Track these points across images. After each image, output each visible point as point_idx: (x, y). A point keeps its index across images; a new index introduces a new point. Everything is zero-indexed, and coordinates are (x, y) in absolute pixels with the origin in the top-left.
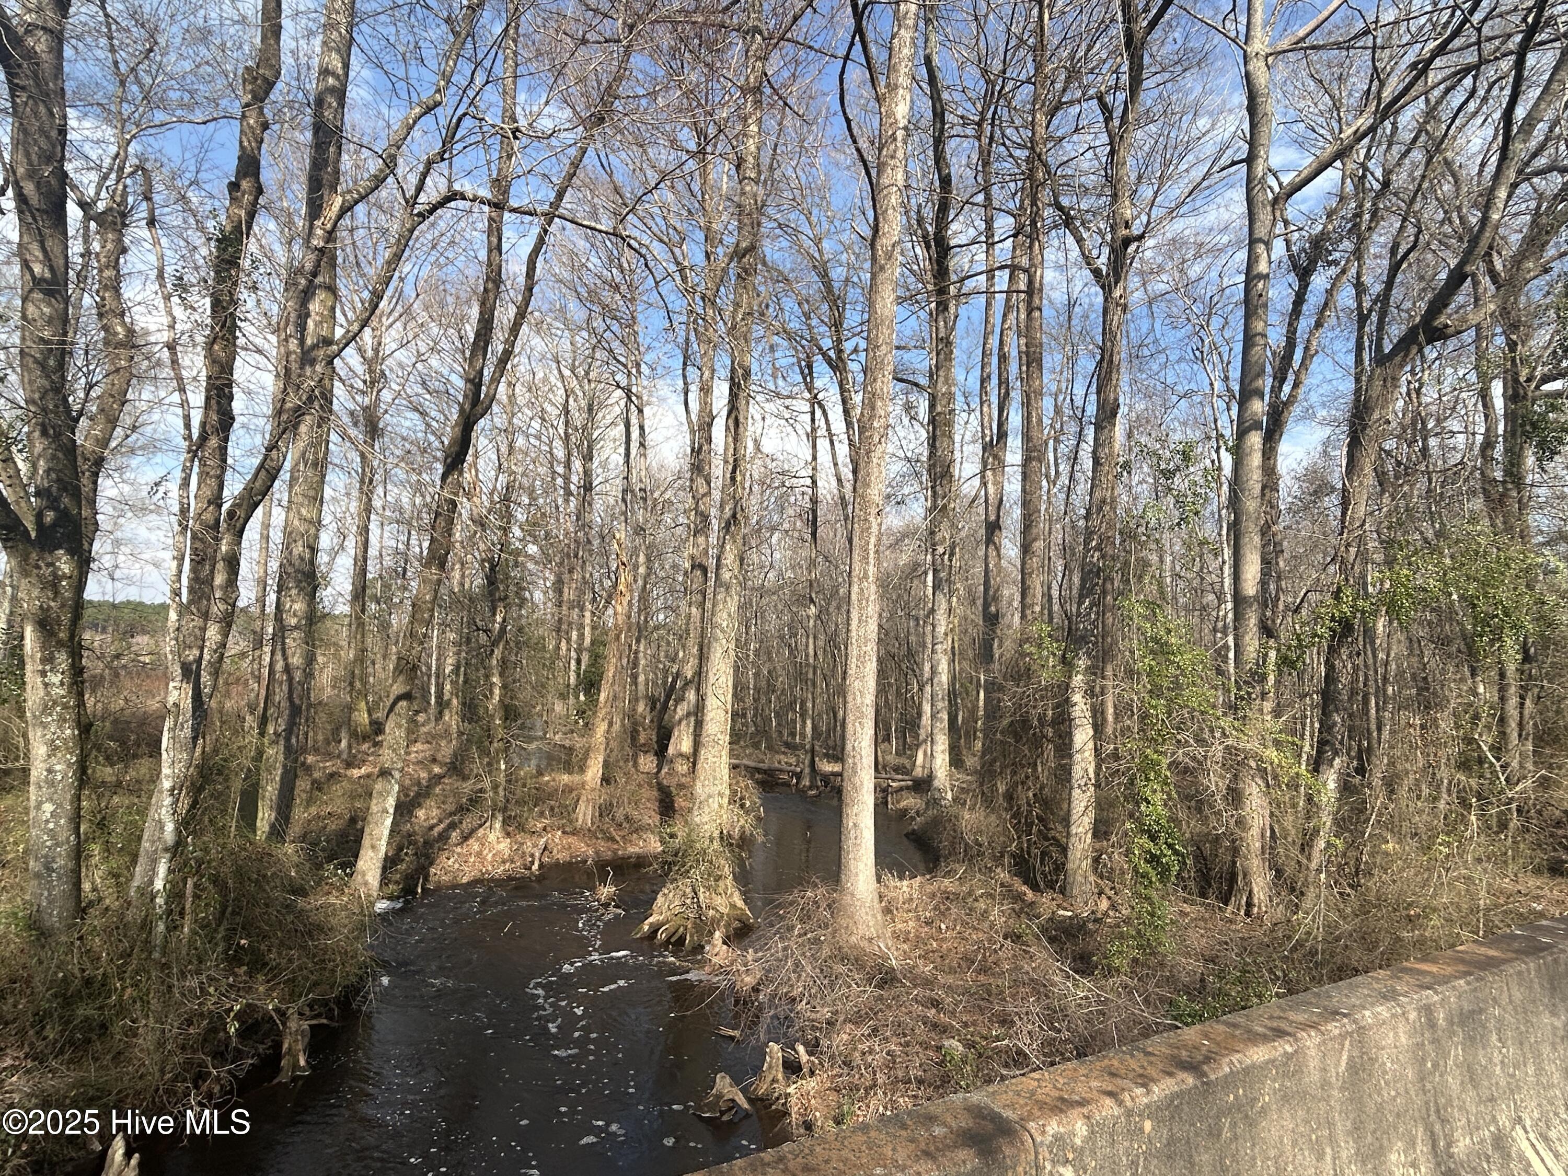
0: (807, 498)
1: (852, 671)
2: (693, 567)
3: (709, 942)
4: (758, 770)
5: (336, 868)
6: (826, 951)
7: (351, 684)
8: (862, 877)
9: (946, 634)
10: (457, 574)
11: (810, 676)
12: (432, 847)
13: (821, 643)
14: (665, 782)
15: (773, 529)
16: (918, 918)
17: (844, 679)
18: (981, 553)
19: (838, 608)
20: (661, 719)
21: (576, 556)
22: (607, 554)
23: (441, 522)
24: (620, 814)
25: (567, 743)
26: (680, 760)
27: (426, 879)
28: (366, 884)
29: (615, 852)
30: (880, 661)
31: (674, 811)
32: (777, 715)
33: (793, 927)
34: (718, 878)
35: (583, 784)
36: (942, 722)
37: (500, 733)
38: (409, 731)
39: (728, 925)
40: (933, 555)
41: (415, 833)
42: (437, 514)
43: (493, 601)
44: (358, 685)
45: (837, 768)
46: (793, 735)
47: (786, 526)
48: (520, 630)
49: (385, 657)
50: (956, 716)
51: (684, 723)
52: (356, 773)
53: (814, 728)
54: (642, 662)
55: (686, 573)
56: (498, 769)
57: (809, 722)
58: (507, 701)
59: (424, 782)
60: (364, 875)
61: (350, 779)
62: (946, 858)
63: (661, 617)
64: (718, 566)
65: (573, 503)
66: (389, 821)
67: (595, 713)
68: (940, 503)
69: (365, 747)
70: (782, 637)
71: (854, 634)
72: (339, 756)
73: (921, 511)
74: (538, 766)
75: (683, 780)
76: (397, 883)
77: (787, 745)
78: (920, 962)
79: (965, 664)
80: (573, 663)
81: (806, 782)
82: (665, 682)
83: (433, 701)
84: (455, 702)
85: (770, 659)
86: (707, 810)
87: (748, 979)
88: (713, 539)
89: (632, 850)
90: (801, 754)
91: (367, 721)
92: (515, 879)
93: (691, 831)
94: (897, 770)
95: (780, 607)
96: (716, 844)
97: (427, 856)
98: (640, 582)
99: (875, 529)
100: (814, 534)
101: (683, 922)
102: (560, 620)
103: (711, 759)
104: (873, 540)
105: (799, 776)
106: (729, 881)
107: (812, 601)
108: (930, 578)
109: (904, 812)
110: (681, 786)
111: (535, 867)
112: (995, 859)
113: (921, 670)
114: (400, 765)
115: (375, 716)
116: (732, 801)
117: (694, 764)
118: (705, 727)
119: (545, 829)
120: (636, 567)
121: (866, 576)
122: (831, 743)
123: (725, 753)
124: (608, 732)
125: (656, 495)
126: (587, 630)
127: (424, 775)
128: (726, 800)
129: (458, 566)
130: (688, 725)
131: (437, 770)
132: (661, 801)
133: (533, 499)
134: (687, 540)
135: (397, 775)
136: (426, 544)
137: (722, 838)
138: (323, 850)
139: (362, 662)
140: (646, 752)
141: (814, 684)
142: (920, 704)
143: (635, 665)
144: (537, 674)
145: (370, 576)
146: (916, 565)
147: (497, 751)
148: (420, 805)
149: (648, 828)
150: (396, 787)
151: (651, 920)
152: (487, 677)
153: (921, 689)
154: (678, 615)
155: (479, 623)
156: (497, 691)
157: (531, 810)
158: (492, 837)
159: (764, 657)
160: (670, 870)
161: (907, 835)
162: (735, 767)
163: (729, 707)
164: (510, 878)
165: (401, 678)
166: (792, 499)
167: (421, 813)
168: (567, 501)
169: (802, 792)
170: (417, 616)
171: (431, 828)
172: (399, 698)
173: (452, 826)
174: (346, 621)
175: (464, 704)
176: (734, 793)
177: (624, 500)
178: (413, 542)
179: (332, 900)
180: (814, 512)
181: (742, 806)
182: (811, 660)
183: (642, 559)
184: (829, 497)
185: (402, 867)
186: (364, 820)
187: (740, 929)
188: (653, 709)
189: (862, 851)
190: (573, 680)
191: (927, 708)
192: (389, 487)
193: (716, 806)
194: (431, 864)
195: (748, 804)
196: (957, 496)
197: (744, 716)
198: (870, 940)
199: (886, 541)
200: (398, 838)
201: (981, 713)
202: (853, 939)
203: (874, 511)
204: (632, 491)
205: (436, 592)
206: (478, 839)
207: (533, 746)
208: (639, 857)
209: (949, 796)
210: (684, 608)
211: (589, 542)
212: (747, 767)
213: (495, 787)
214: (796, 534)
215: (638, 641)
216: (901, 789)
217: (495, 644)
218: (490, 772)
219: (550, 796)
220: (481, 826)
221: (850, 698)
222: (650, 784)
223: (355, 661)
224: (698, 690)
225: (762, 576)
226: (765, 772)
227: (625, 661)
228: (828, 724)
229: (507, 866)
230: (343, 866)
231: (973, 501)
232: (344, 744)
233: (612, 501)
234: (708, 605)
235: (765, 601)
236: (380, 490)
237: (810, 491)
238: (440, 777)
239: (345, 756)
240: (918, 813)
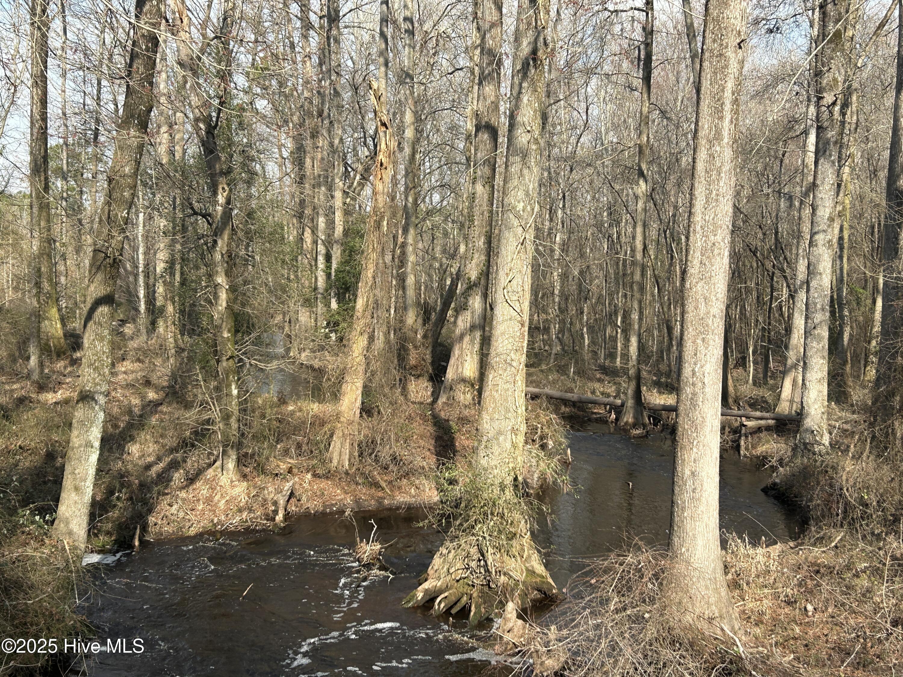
0: (638, 28)
1: (694, 270)
2: (478, 128)
3: (500, 615)
4: (565, 402)
5: (33, 514)
6: (651, 632)
7: (38, 285)
8: (700, 542)
9: (831, 219)
10: (164, 137)
11: (637, 277)
12: (150, 490)
13: (654, 234)
14: (442, 414)
15: (589, 72)
16: (776, 596)
17: (683, 280)
18: (889, 101)
19: (679, 184)
20: (437, 335)
21: (320, 114)
22: (361, 112)
23: (139, 65)
24: (385, 453)
25: (316, 364)
26: (462, 387)
27: (144, 529)
28: (70, 533)
29: (380, 500)
30: (735, 256)
31: (455, 452)
32: (591, 330)
33: (608, 600)
34: (512, 536)
35: (338, 416)
36: (820, 339)
37: (230, 349)
38: (114, 346)
39: (524, 595)
40: (818, 106)
41: (128, 473)
42: (133, 56)
43: (213, 176)
44: (46, 286)
45: (669, 400)
46: (612, 356)
47: (607, 68)
48: (250, 214)
49: (78, 250)
50: (841, 334)
51: (467, 339)
52: (50, 398)
53: (641, 347)
54: (412, 258)
55: (468, 137)
56: (229, 395)
57: (634, 340)
58: (237, 307)
59: (136, 411)
60: (67, 524)
61: (44, 405)
62: (818, 520)
63: (436, 197)
64: (512, 126)
65: (315, 40)
66: (94, 457)
67: (351, 325)
68: (831, 28)
69: (60, 365)
70: (599, 226)
71: (698, 218)
72: (28, 377)
73: (803, 42)
74: (280, 392)
75: (466, 412)
76: (108, 533)
77: (604, 370)
78: (777, 651)
79: (859, 262)
80: (321, 259)
81: (628, 418)
82: (441, 286)
83: (142, 307)
84: (170, 309)
85: (582, 255)
86: (496, 450)
87: (549, 662)
88: (505, 88)
89: (401, 498)
90: (623, 381)
91: (60, 333)
92: (255, 531)
93: (476, 476)
94: (754, 404)
95: (597, 183)
96: (509, 494)
97: (145, 502)
98: (407, 150)
99: (733, 67)
100: (647, 79)
101: (467, 589)
102: (302, 203)
103: (502, 386)
104: (730, 85)
105: (619, 410)
106: (527, 539)
107: (641, 174)
108: (812, 138)
109: (763, 460)
110: (463, 420)
111: (280, 517)
112: (885, 522)
113: (794, 270)
114: (104, 388)
115: (70, 326)
116: (529, 440)
117: (480, 392)
118: (494, 343)
119: (290, 471)
120: (401, 130)
121: (718, 136)
122: (663, 367)
123: (521, 379)
124: (368, 348)
125: (427, 27)
126: (338, 217)
127: (136, 401)
128: (521, 439)
129: (164, 129)
130: (472, 341)
131: (152, 395)
132: (437, 438)
133: (260, 32)
134: (470, 90)
135: (102, 399)
136: (121, 99)
137: (516, 486)
138: (16, 491)
139: (49, 256)
140: (418, 377)
141: (642, 289)
142: (790, 316)
143: (403, 262)
144: (274, 274)
145: (52, 142)
146: (793, 121)
147: (227, 373)
148: (132, 439)
149: (422, 472)
150: (101, 416)
151: (426, 585)
152: (210, 276)
153: (792, 296)
154: (458, 196)
155: (196, 205)
156: (223, 296)
157: (272, 447)
158: (224, 480)
159: (573, 253)
160: (448, 524)
161: (765, 490)
162: (534, 397)
163: (526, 318)
164: (248, 531)
165: (100, 276)
166: (617, 29)
167: (134, 449)
168: (305, 37)
169: (624, 431)
170: (115, 195)
171: (148, 467)
172: (98, 302)
173: (174, 465)
174: (27, 201)
175: (182, 312)
176: (532, 430)
177: (383, 35)
178: (106, 96)
179: (30, 552)
180: (648, 45)
181: (543, 447)
182: (639, 256)
183: (409, 117)
184: (670, 25)
185: (114, 514)
186: (64, 456)
187: (540, 601)
188: (426, 320)
189: (702, 508)
190: (321, 283)
191: (799, 322)
192: (69, 19)
193: (508, 445)
194: (150, 511)
195: (551, 444)
196: (857, 19)
197: (547, 330)
198: (710, 620)
199: (750, 86)
200: (107, 480)
201: (877, 328)
202: (688, 618)
203: (733, 41)
204: (395, 22)
205: (138, 163)
206: (207, 481)
207: (274, 365)
208: (410, 508)
209: (826, 440)
210: (466, 188)
211: (337, 94)
212: (550, 398)
213: (226, 417)
214: (622, 80)
215: (405, 231)
216: (759, 430)
217: (217, 233)
218: (219, 399)
219: (297, 429)
220: (210, 465)
221: (690, 307)
222: (423, 417)
223: (41, 255)
224: (485, 296)
225: (573, 140)
226: (574, 404)
227: (388, 258)
228: (661, 343)
229: (245, 515)
230: (42, 511)
231: (882, 25)
232: (33, 361)
233: (367, 38)
234: (498, 181)
235: (575, 176)
236: (57, 25)
237: (642, 16)
238: (157, 404)
239: (35, 376)
240: (781, 461)
